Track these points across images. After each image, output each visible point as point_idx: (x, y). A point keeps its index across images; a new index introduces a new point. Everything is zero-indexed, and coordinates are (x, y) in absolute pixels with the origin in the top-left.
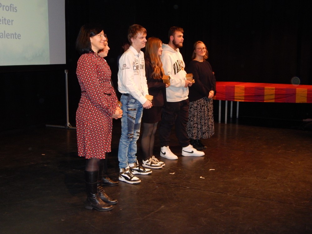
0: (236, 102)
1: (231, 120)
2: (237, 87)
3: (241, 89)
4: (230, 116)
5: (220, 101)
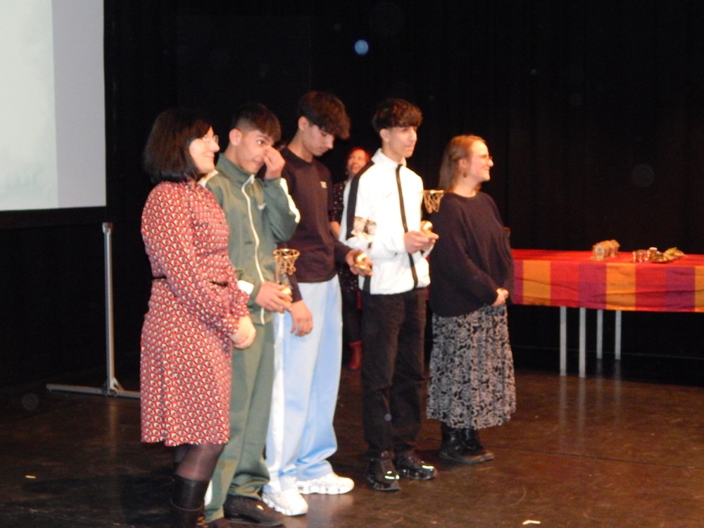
0: (613, 312)
1: (599, 366)
2: (611, 267)
3: (623, 273)
4: (596, 353)
5: (564, 311)
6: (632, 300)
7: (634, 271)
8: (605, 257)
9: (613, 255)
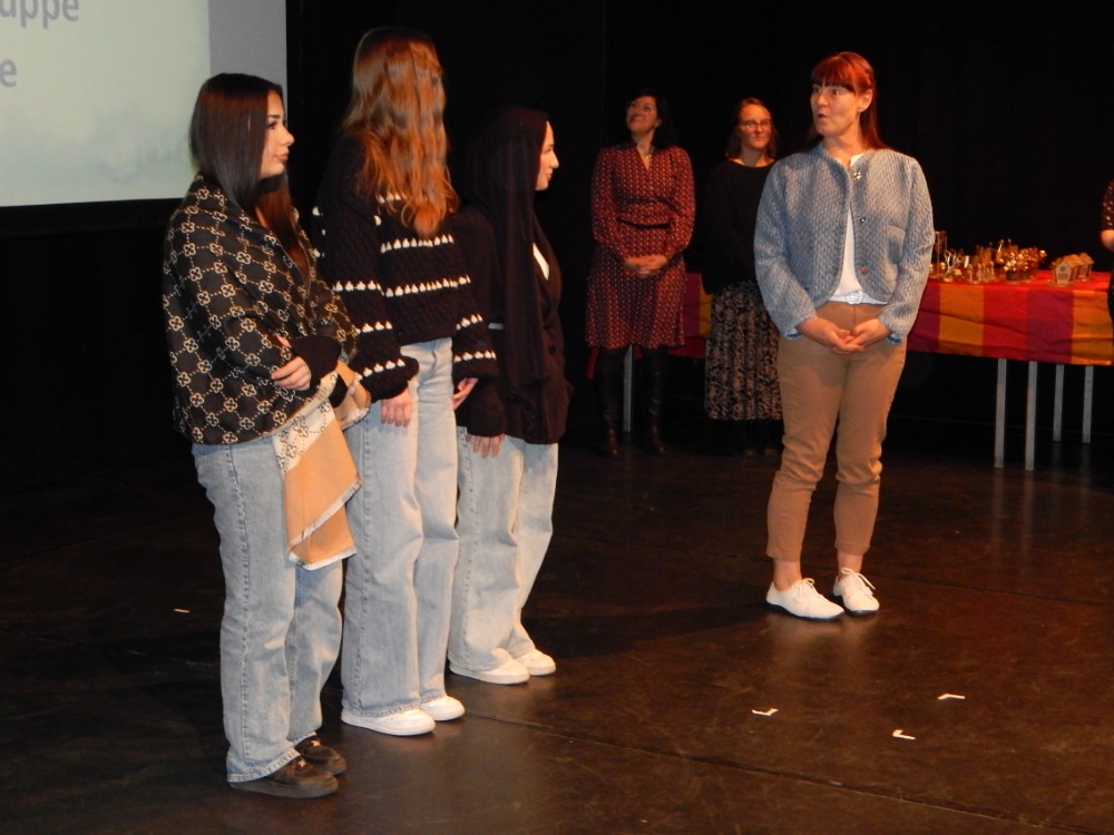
1: (1056, 452)
2: (1082, 298)
3: (1100, 308)
4: (1051, 432)
5: (1002, 366)
8: (1071, 279)
9: (1084, 277)
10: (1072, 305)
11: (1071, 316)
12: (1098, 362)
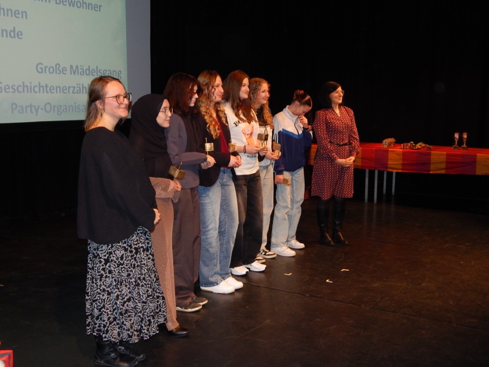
1: (384, 198)
2: (391, 151)
3: (396, 154)
4: (383, 192)
5: (367, 171)
6: (400, 167)
7: (402, 153)
8: (388, 146)
9: (392, 145)
10: (388, 153)
11: (388, 156)
12: (397, 171)
